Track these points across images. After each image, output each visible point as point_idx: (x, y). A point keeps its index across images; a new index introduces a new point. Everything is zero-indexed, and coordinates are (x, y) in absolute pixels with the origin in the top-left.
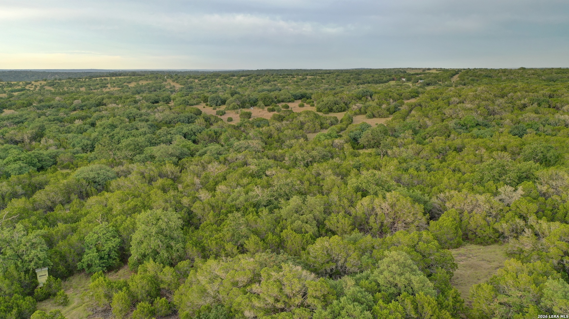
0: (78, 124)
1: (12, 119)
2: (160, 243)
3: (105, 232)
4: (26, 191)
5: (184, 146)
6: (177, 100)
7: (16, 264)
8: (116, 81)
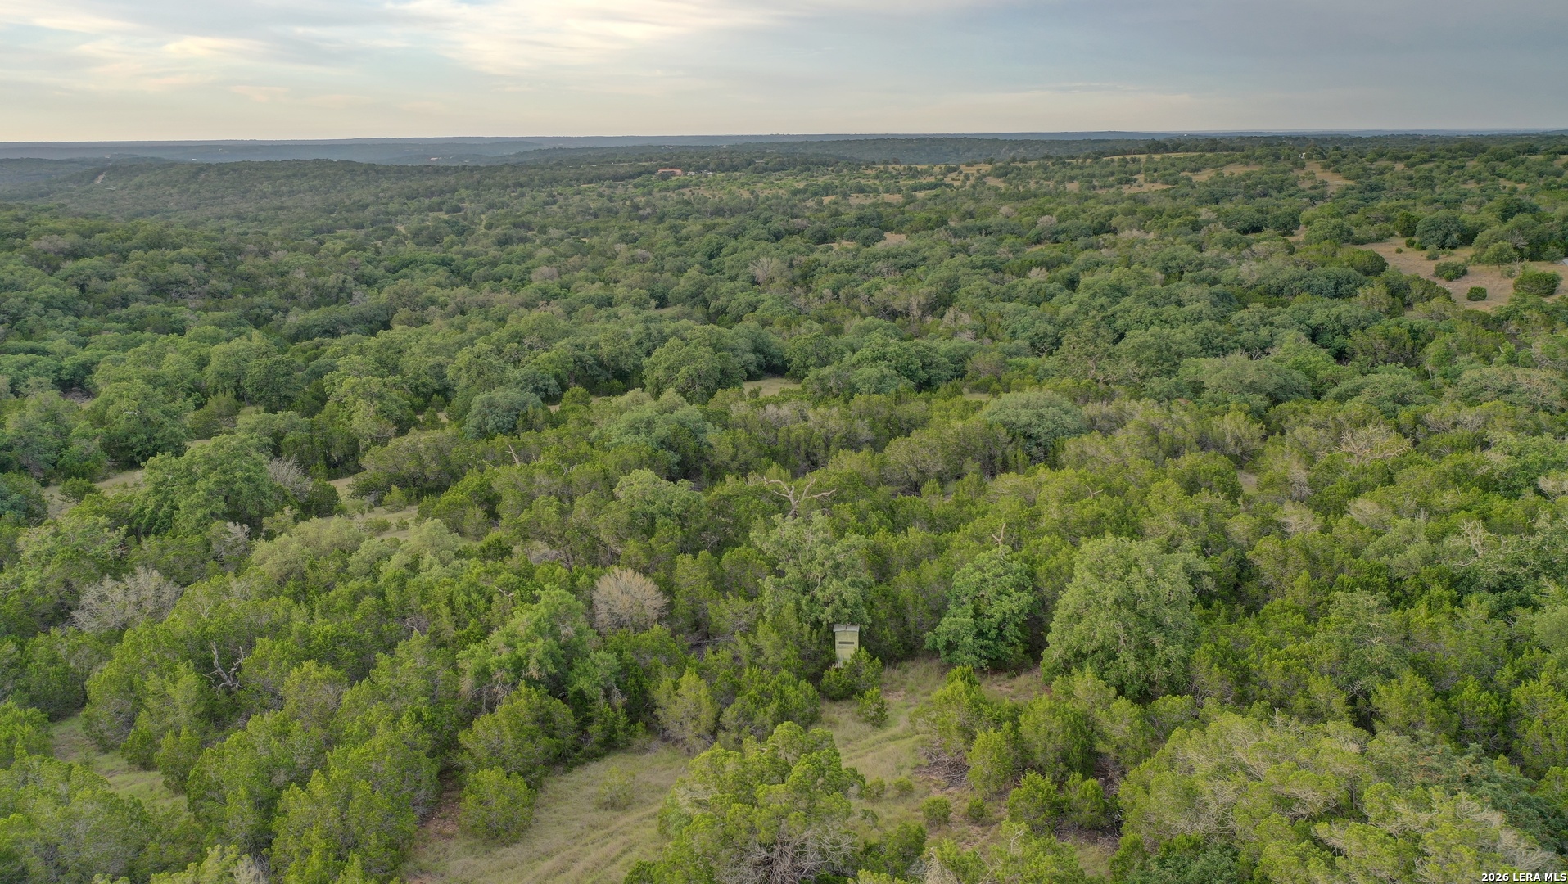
0: (1034, 280)
1: (895, 257)
2: (1120, 631)
3: (1000, 570)
4: (878, 435)
5: (1298, 366)
6: (1316, 225)
7: (798, 603)
8: (1160, 166)
